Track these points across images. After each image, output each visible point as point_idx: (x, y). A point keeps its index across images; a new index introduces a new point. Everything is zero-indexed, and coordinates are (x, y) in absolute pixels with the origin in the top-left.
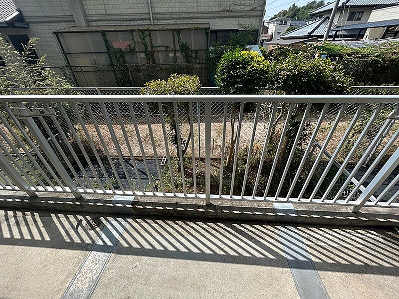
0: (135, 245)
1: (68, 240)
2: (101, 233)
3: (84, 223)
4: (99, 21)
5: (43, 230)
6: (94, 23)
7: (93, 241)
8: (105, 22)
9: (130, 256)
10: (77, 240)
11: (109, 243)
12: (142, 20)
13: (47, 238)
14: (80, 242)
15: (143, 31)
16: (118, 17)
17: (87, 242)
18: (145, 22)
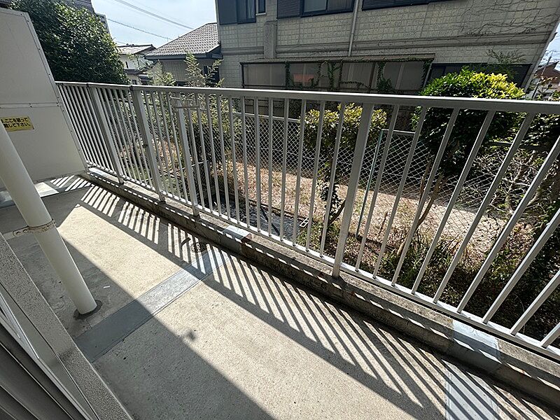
0: (227, 284)
1: (171, 251)
2: (200, 257)
3: (191, 242)
4: (288, 52)
5: (157, 233)
6: (283, 54)
7: (190, 261)
8: (293, 54)
9: (216, 292)
10: (177, 254)
11: (203, 271)
12: (338, 50)
13: (156, 241)
14: (179, 257)
15: (333, 63)
16: (310, 48)
17: (184, 259)
18: (341, 53)
